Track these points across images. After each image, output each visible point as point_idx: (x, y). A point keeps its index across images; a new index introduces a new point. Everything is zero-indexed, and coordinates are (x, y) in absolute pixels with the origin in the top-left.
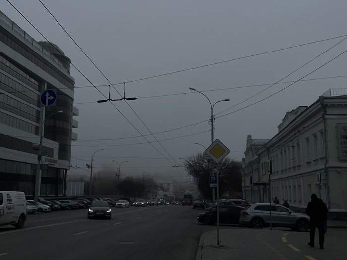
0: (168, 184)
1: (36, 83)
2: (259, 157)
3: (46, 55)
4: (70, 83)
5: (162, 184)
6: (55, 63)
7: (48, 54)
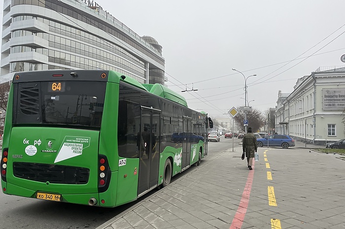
0: (226, 123)
1: (143, 63)
2: (284, 106)
3: (147, 46)
4: (162, 61)
5: (222, 123)
6: (153, 50)
7: (149, 45)
